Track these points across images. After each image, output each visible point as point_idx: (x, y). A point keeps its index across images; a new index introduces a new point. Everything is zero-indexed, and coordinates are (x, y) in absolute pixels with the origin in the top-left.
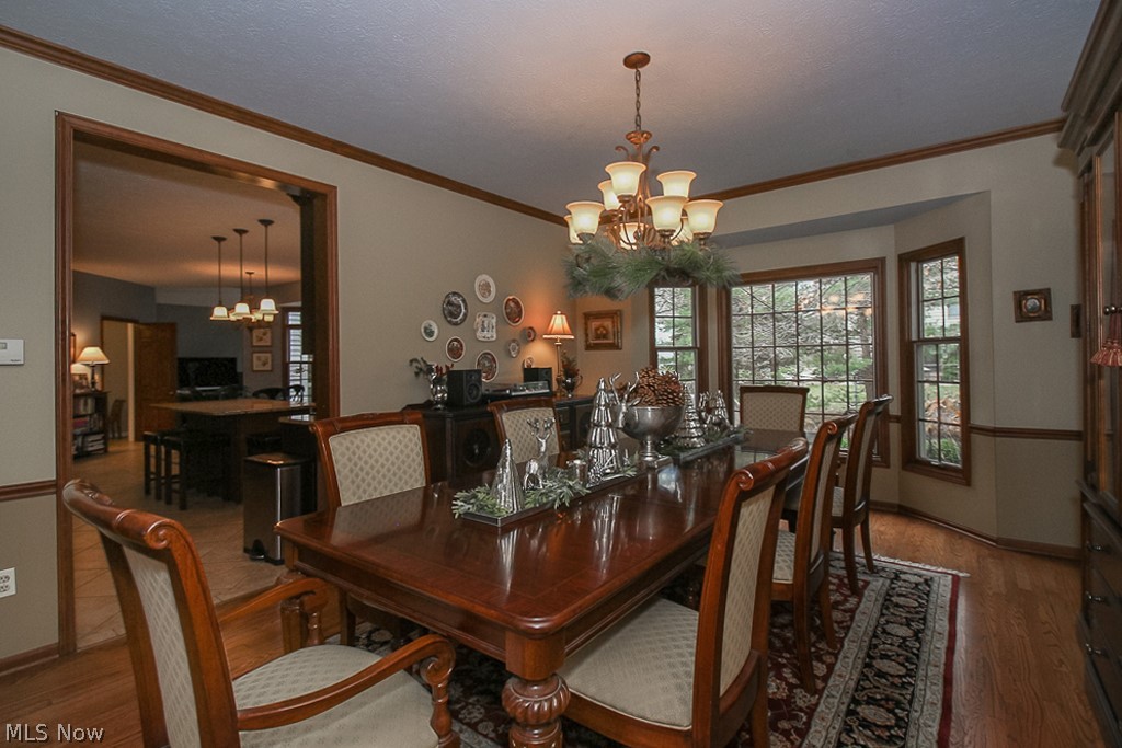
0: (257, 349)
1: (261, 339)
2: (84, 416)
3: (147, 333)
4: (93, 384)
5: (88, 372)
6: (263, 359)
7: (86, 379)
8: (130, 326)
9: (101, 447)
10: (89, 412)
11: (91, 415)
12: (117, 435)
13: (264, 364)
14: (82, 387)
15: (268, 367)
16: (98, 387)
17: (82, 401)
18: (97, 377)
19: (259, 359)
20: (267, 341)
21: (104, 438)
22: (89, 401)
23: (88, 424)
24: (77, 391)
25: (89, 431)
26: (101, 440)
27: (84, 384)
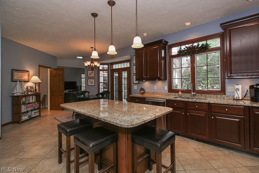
0: (89, 78)
1: (91, 74)
2: (32, 103)
3: (54, 72)
4: (36, 90)
5: (33, 85)
6: (91, 81)
7: (33, 88)
8: (49, 70)
9: (38, 114)
10: (34, 101)
11: (34, 103)
12: (44, 107)
13: (92, 83)
14: (31, 91)
15: (93, 84)
16: (37, 91)
17: (31, 97)
18: (37, 87)
19: (90, 81)
20: (93, 75)
21: (39, 111)
22: (34, 97)
23: (33, 106)
24: (29, 93)
25: (33, 109)
26: (38, 112)
27: (32, 90)
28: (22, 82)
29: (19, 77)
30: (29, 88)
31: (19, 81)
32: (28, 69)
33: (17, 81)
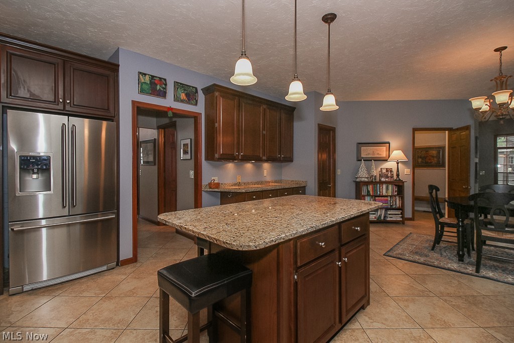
2: (386, 196)
4: (397, 175)
5: (394, 166)
7: (391, 171)
8: (447, 133)
9: (400, 219)
11: (391, 197)
14: (387, 177)
17: (384, 186)
21: (402, 214)
22: (390, 187)
23: (389, 202)
24: (383, 179)
25: (389, 207)
26: (399, 214)
27: (389, 175)
28: (371, 160)
29: (369, 154)
30: (384, 171)
31: (364, 160)
32: (387, 140)
33: (361, 160)
